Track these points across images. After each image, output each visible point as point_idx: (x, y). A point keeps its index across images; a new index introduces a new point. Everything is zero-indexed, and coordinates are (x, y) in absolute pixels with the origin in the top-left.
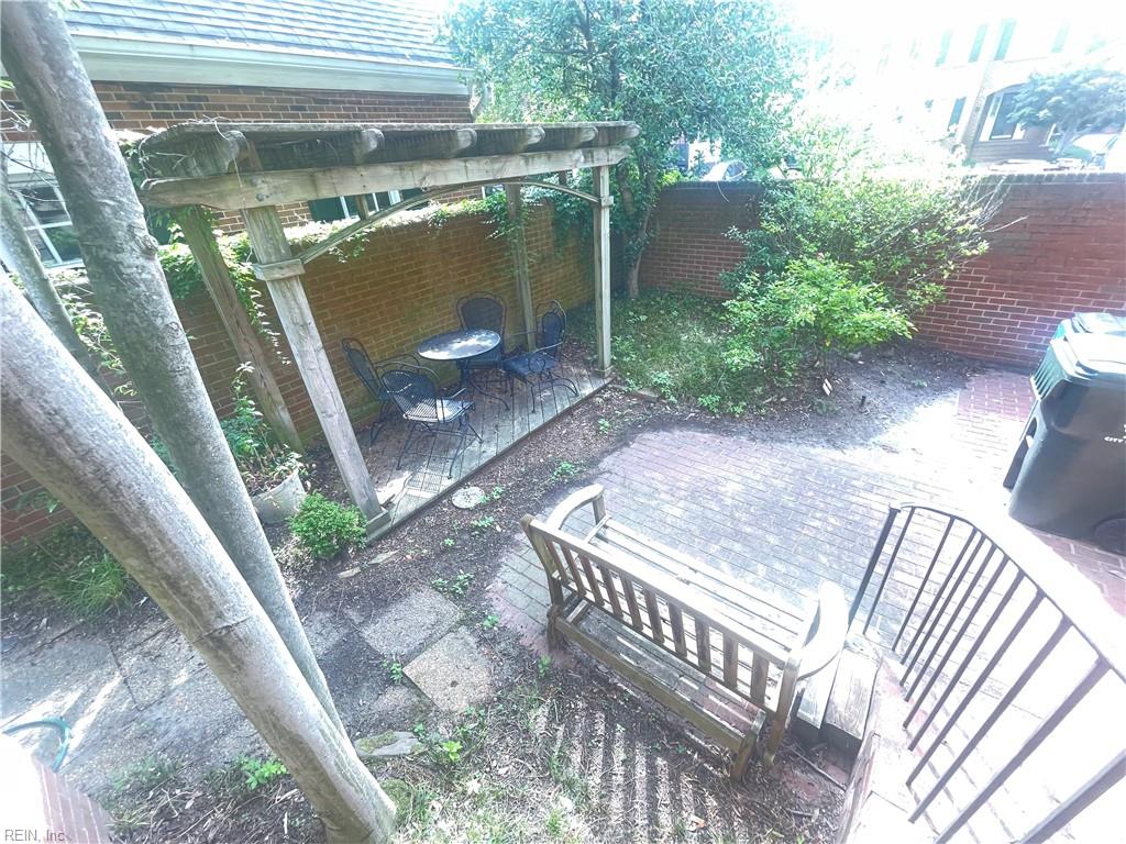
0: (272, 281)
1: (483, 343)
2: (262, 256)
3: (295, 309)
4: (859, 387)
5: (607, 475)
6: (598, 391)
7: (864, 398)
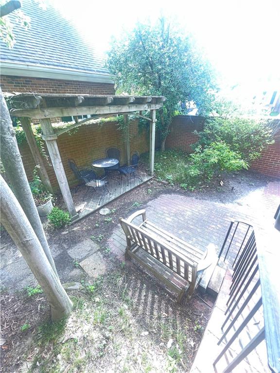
0: (47, 141)
1: (113, 163)
2: (45, 133)
3: (54, 150)
4: (232, 184)
5: (149, 207)
6: (149, 180)
7: (233, 187)
